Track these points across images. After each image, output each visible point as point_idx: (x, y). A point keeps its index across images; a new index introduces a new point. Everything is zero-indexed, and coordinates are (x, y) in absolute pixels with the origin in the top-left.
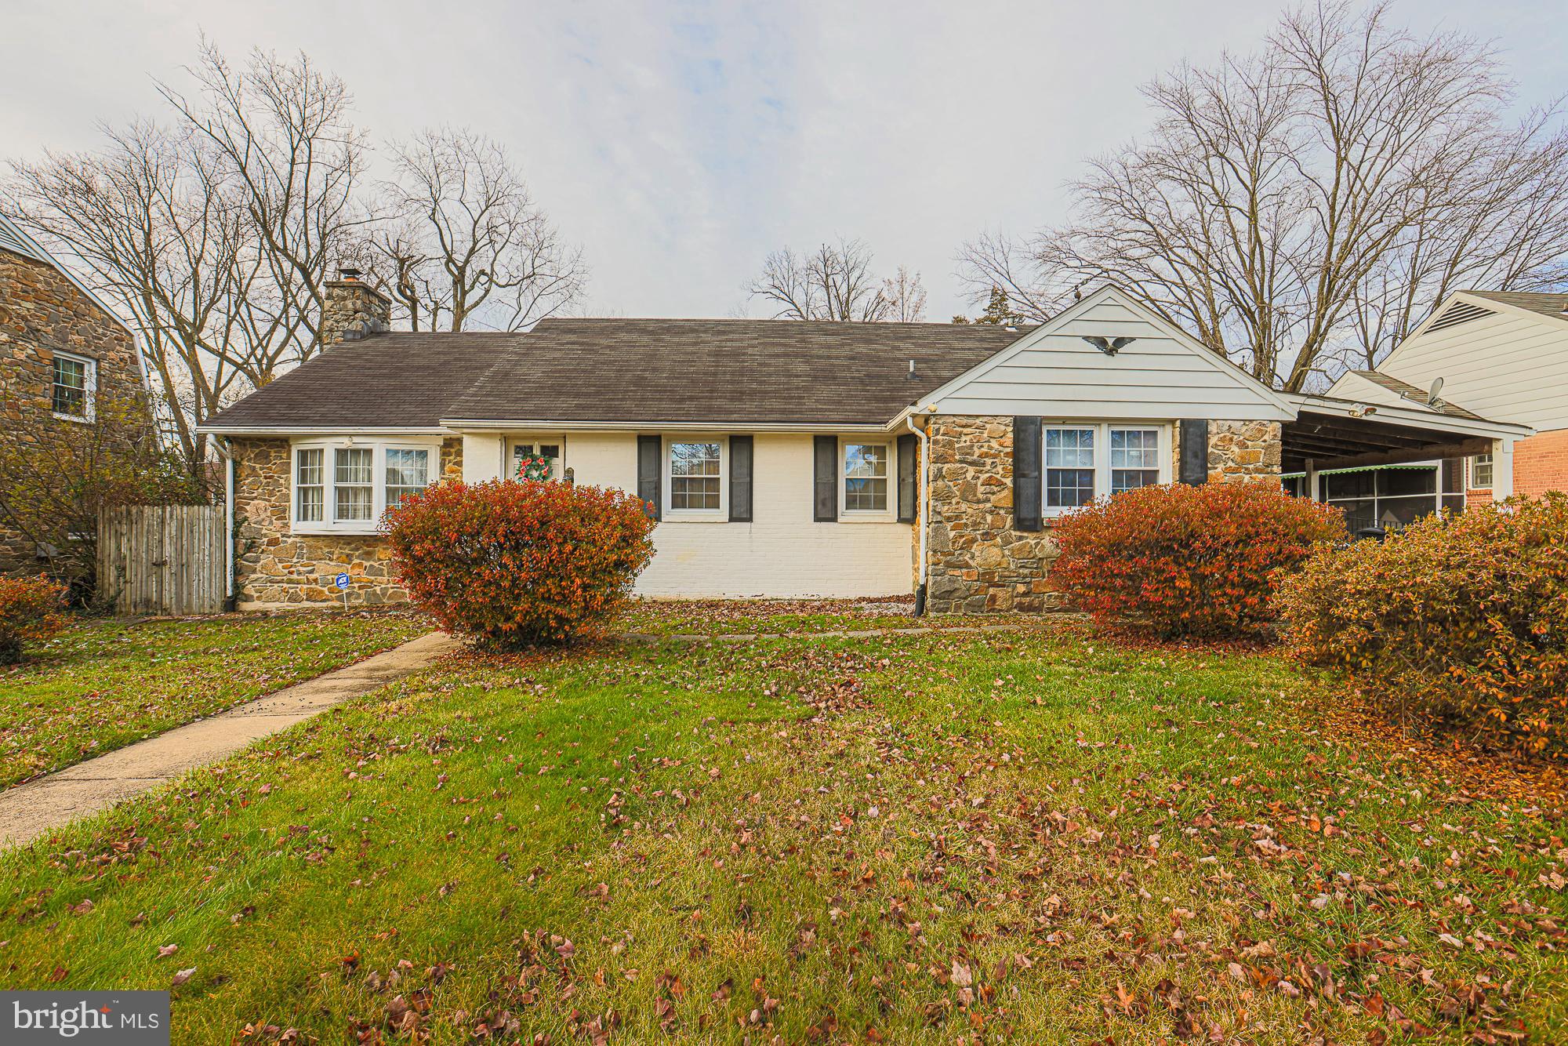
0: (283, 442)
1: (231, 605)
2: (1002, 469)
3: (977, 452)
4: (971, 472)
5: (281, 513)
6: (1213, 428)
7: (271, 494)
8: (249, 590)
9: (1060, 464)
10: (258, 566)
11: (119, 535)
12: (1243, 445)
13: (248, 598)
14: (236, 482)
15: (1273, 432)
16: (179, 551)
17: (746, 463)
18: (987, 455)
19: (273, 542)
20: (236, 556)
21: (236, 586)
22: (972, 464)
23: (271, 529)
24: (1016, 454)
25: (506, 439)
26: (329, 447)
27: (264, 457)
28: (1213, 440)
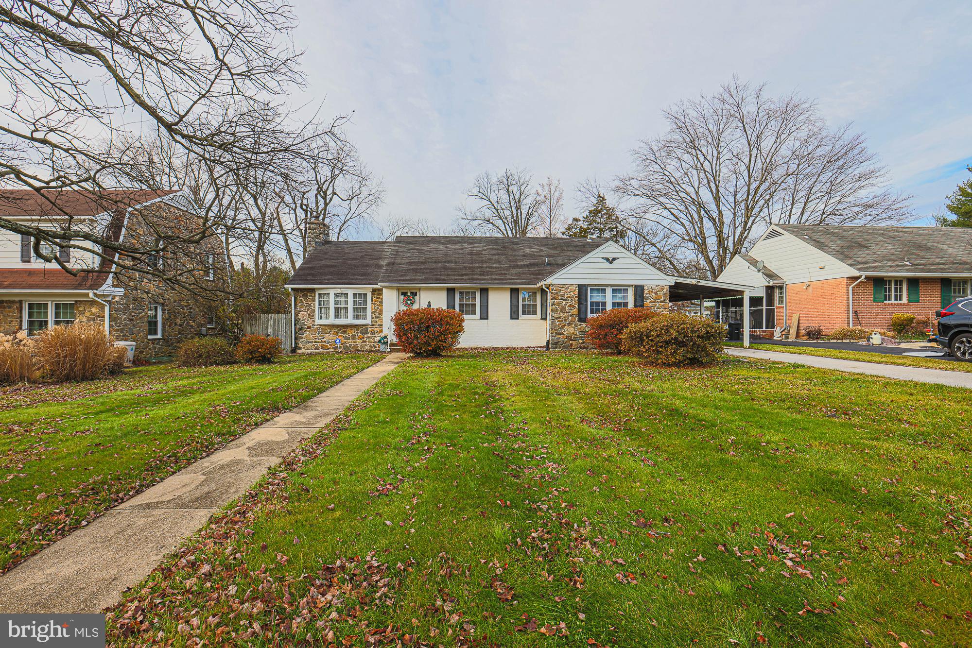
0: (313, 291)
1: (294, 351)
2: (574, 302)
3: (566, 296)
4: (564, 303)
5: (312, 316)
6: (646, 288)
7: (308, 310)
8: (300, 345)
9: (595, 300)
10: (303, 336)
11: (251, 325)
12: (656, 293)
13: (300, 348)
14: (295, 305)
15: (667, 289)
16: (274, 331)
17: (486, 298)
18: (569, 297)
19: (309, 327)
20: (296, 333)
21: (296, 343)
22: (564, 300)
23: (309, 323)
24: (579, 297)
25: (398, 289)
26: (332, 292)
27: (305, 296)
28: (646, 292)
